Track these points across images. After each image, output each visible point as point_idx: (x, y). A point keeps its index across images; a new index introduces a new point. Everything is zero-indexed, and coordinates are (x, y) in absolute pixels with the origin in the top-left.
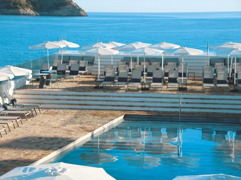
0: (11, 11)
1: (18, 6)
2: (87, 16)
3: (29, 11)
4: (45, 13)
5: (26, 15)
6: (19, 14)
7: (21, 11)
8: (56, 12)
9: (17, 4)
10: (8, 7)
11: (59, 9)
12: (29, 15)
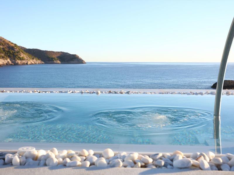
0: (51, 62)
1: (54, 60)
2: (86, 63)
3: (59, 62)
4: (66, 62)
5: (57, 63)
6: (54, 63)
7: (55, 62)
8: (72, 62)
9: (53, 58)
10: (49, 60)
11: (73, 61)
12: (59, 63)
